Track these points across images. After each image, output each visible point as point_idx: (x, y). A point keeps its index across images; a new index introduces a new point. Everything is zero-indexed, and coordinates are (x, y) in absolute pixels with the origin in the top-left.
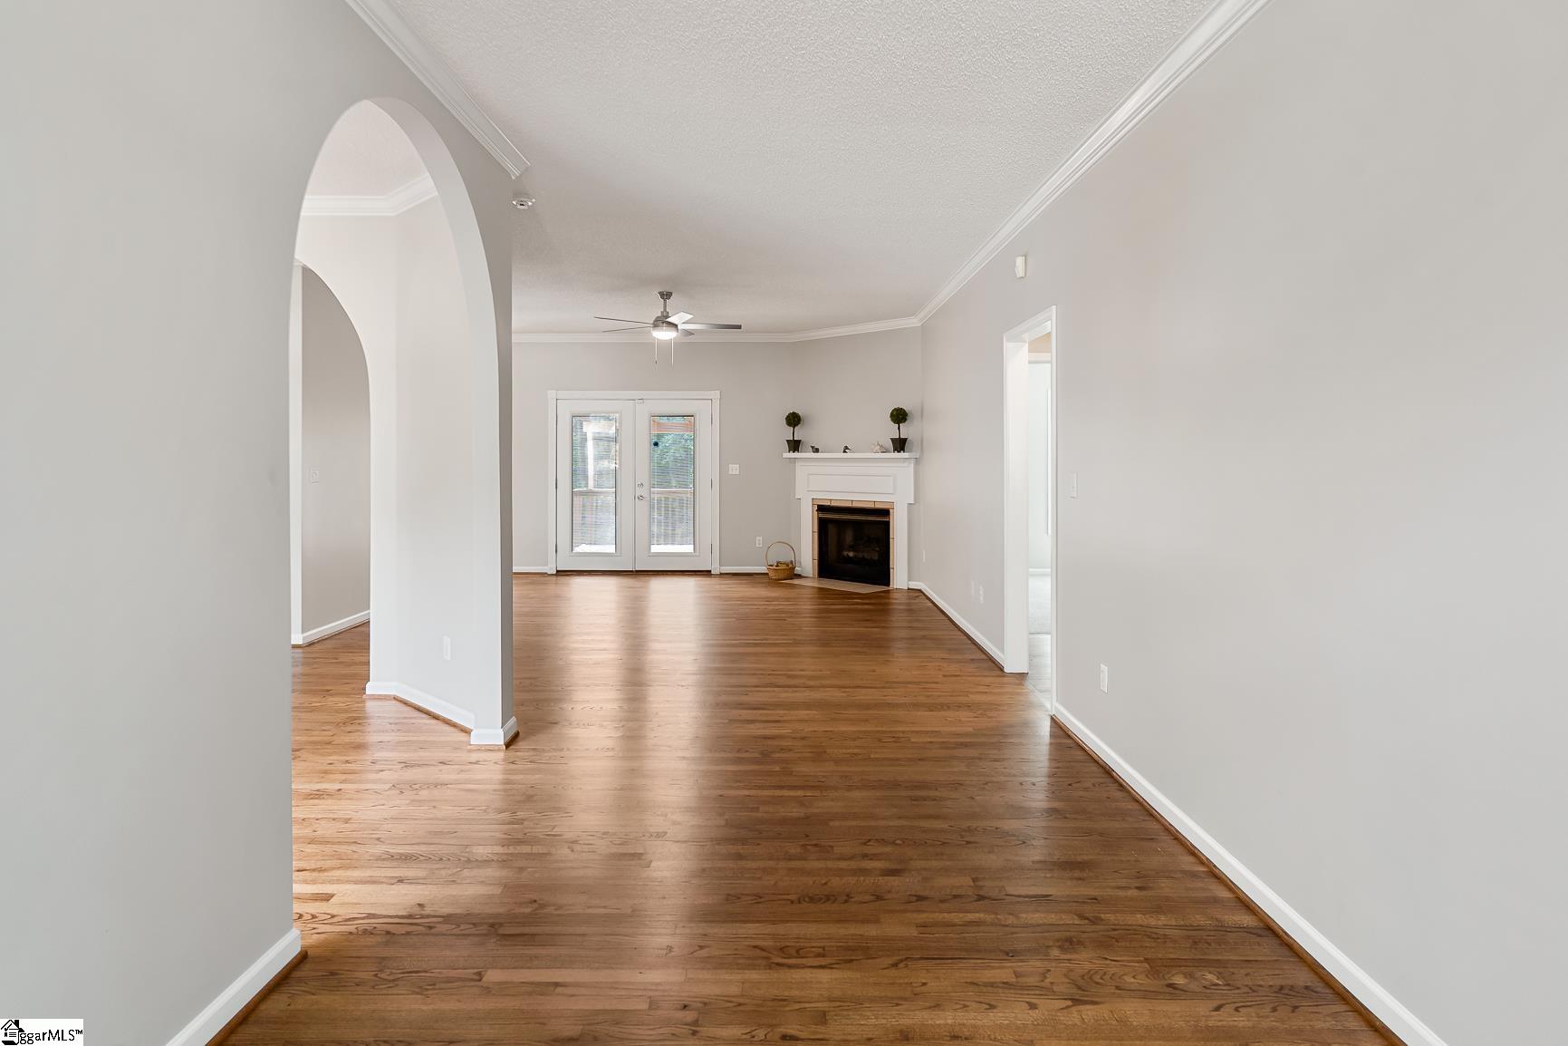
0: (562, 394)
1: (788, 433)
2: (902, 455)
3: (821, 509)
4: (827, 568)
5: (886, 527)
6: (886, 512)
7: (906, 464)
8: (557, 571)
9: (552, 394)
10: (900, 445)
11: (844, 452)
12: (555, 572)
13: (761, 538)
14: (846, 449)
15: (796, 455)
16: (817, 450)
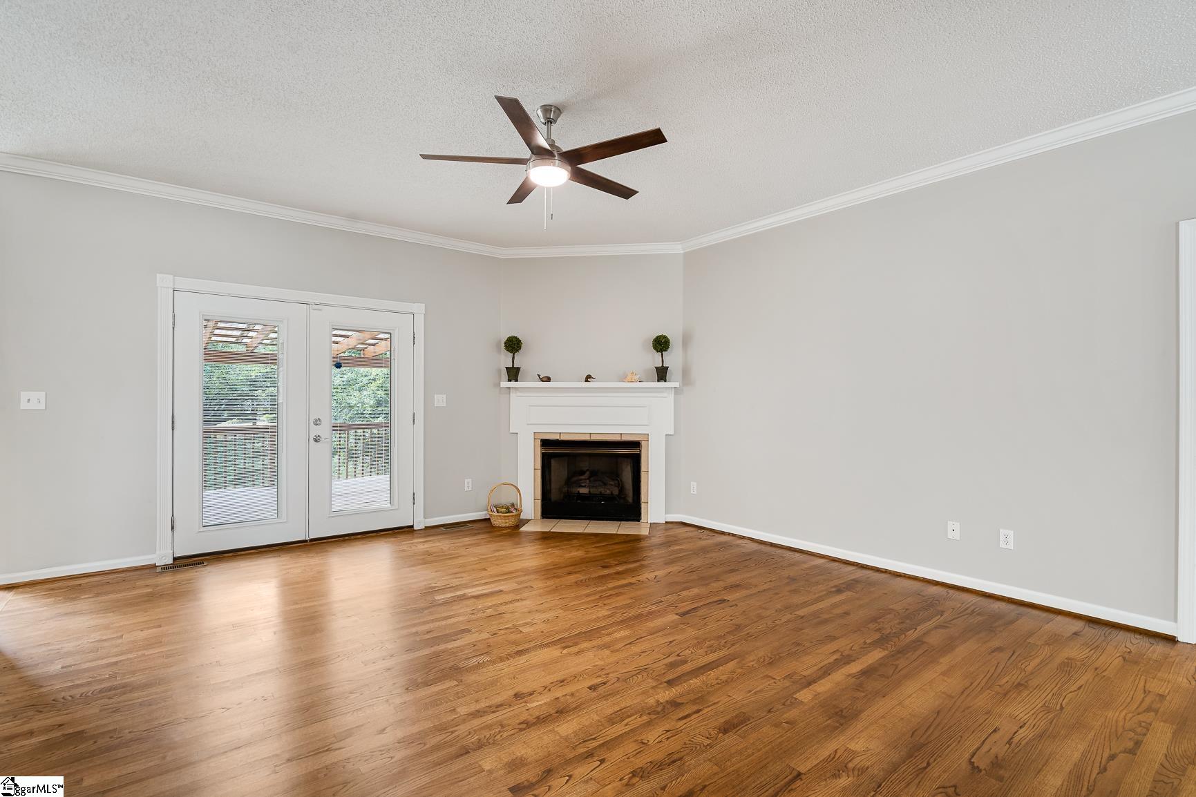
0: (182, 283)
1: (506, 360)
2: (662, 384)
3: (545, 443)
4: (550, 509)
5: (636, 461)
6: (636, 445)
7: (665, 395)
8: (175, 559)
9: (164, 282)
10: (662, 374)
11: (586, 381)
12: (171, 561)
13: (470, 480)
14: (588, 378)
15: (513, 384)
16: (548, 379)
